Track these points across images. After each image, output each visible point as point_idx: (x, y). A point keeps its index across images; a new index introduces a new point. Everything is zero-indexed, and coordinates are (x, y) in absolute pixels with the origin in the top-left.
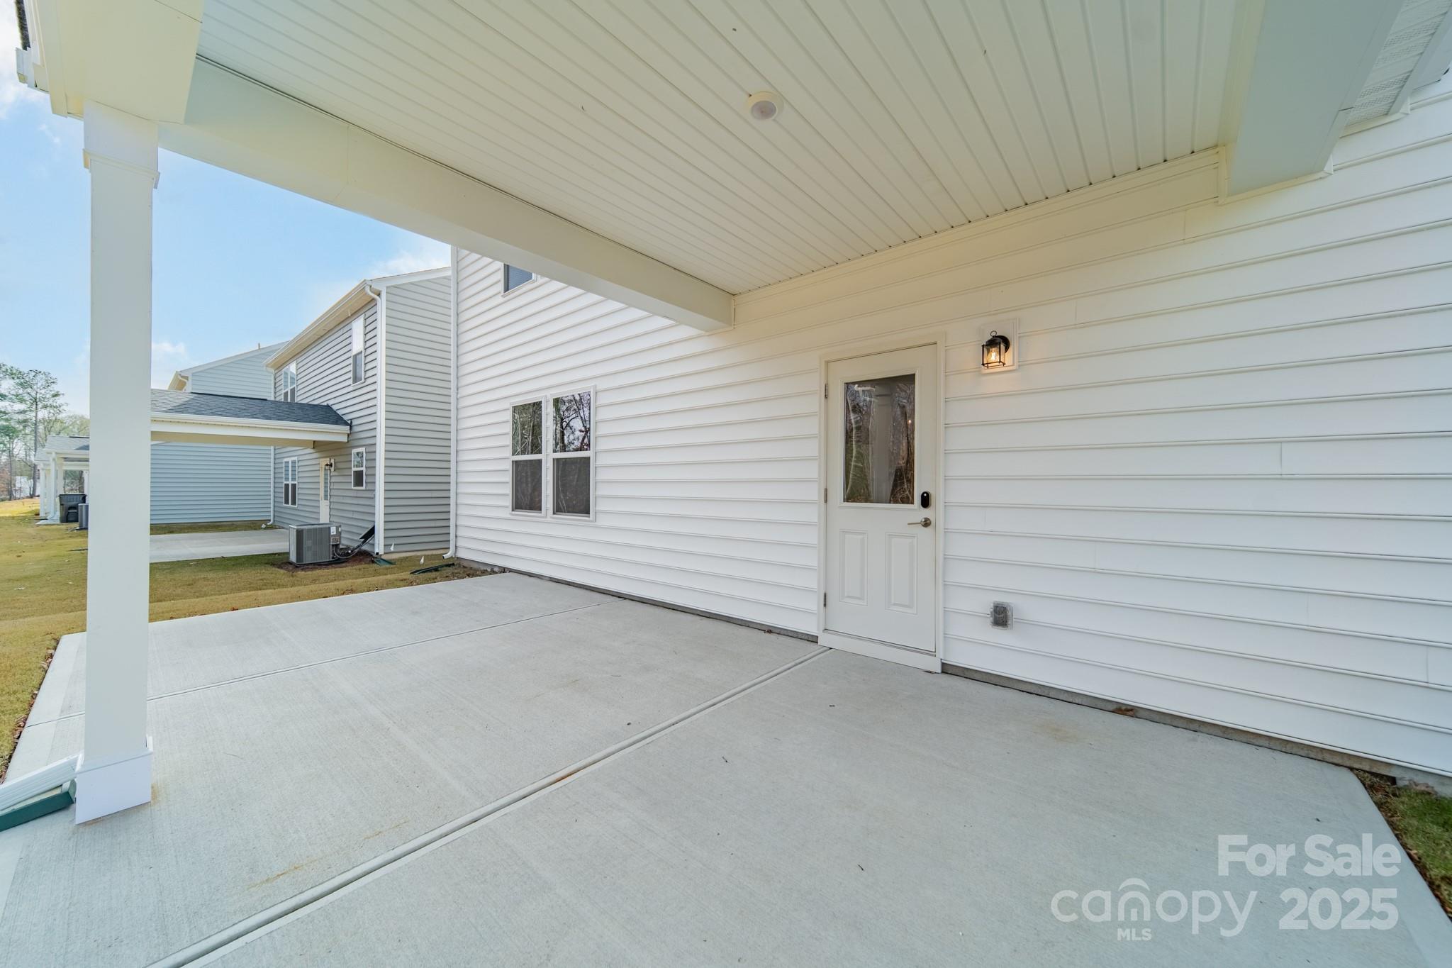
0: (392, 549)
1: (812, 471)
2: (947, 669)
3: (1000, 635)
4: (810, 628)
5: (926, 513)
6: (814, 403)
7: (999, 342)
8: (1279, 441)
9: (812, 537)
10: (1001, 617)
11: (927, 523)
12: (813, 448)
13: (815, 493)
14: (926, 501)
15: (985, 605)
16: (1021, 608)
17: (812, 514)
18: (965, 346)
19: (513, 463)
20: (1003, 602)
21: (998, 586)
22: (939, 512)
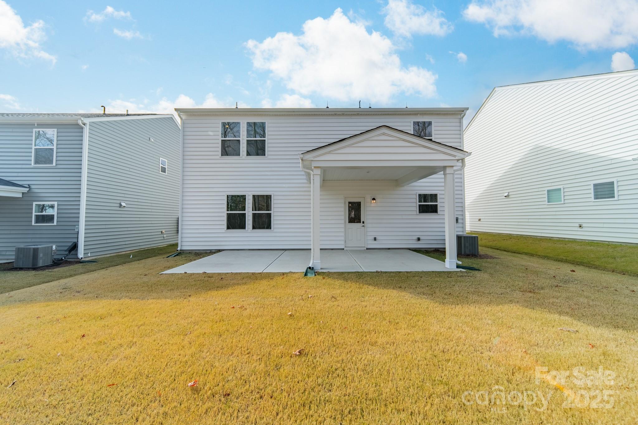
0: (89, 255)
1: (343, 217)
2: (367, 249)
3: (375, 242)
4: (342, 247)
5: (363, 224)
6: (343, 205)
7: (374, 199)
8: (402, 215)
9: (343, 230)
10: (375, 239)
11: (363, 226)
12: (343, 213)
13: (343, 222)
14: (363, 223)
15: (373, 238)
16: (378, 238)
17: (343, 226)
18: (369, 199)
19: (227, 214)
20: (375, 237)
21: (375, 234)
22: (365, 224)
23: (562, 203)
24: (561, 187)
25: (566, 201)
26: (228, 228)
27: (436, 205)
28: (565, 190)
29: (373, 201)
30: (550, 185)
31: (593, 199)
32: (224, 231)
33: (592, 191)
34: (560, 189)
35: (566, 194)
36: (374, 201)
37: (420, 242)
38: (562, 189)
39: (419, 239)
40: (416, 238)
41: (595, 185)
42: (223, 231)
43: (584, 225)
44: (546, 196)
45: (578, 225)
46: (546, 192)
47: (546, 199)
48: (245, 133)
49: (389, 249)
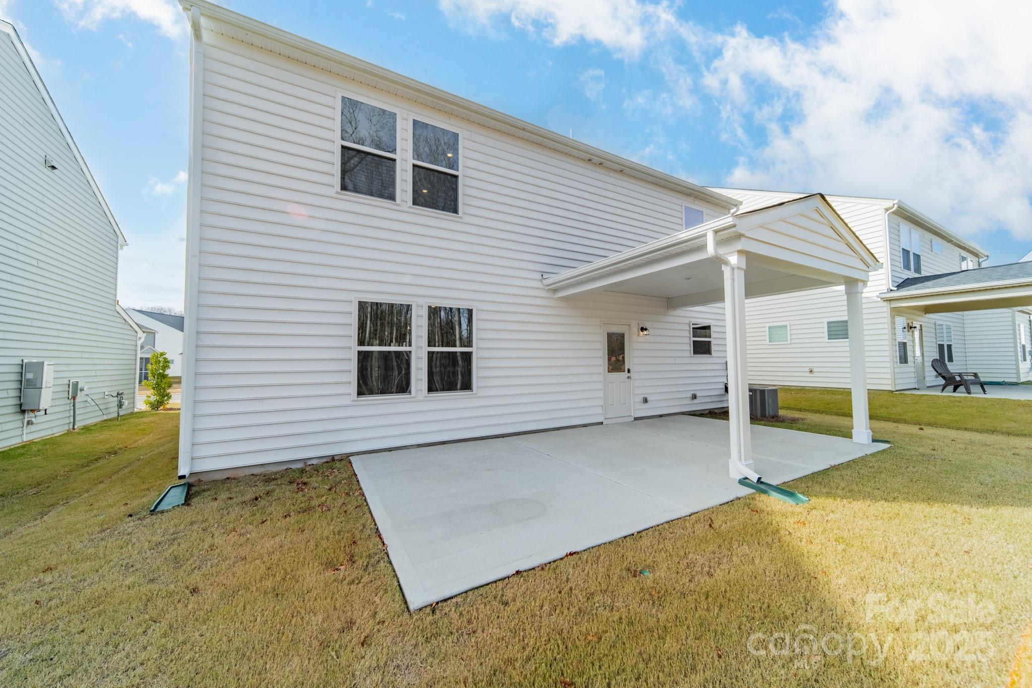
1: (600, 362)
2: (636, 419)
3: (645, 406)
4: (601, 420)
5: (629, 375)
6: (600, 338)
7: (643, 329)
10: (645, 401)
11: (629, 377)
12: (600, 354)
13: (601, 370)
14: (629, 371)
15: (640, 399)
16: (650, 398)
17: (601, 378)
18: (635, 329)
19: (359, 353)
20: (645, 396)
21: (645, 392)
22: (632, 374)
23: (789, 342)
24: (787, 323)
25: (793, 341)
26: (360, 393)
27: (709, 342)
28: (792, 327)
29: (641, 333)
30: (771, 320)
31: (826, 339)
32: (349, 403)
33: (826, 330)
34: (786, 326)
35: (793, 332)
36: (645, 332)
37: (695, 401)
38: (788, 326)
39: (694, 397)
40: (689, 395)
41: (828, 323)
42: (347, 401)
43: (815, 370)
44: (767, 333)
45: (808, 370)
46: (767, 329)
47: (767, 338)
48: (410, 145)
49: (661, 416)
